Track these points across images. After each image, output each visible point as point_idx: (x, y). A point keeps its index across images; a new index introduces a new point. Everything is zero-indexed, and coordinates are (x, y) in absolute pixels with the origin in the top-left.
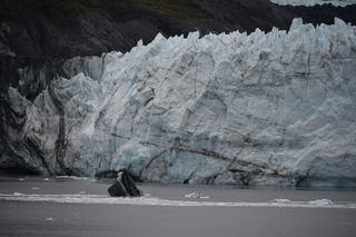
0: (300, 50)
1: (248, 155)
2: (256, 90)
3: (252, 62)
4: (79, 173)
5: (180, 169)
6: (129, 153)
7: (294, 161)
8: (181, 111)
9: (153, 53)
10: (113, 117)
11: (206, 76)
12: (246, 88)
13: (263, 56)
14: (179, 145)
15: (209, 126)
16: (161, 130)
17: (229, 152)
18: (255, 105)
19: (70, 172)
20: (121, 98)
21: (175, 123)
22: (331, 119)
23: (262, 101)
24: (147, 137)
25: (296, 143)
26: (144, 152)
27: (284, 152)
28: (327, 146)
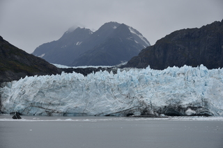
0: (64, 80)
1: (51, 107)
2: (52, 90)
3: (51, 83)
4: (5, 113)
5: (32, 111)
6: (19, 107)
7: (62, 109)
8: (32, 96)
9: (25, 81)
10: (14, 98)
11: (39, 87)
12: (50, 90)
13: (54, 81)
14: (32, 105)
15: (40, 100)
16: (27, 101)
17: (45, 107)
18: (52, 94)
19: (3, 113)
20: (16, 93)
21: (31, 99)
22: (72, 98)
23: (54, 93)
24: (24, 103)
25: (63, 104)
26: (23, 107)
27: (60, 107)
28: (71, 105)
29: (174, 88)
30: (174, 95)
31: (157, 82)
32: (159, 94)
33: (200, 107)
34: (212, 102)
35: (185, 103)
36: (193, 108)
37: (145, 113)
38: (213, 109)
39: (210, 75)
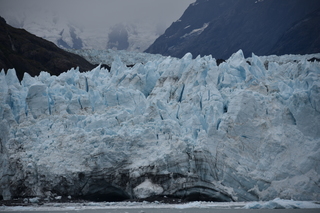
29: (119, 121)
30: (109, 142)
31: (83, 105)
32: (67, 138)
33: (177, 176)
34: (230, 161)
35: (137, 165)
36: (157, 179)
38: (232, 180)
39: (252, 83)
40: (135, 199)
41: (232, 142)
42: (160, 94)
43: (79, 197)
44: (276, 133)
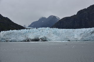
0: (11, 32)
1: (7, 39)
2: (8, 35)
3: (7, 33)
5: (2, 41)
7: (10, 40)
8: (2, 36)
11: (4, 34)
12: (7, 35)
14: (2, 39)
15: (4, 37)
16: (1, 38)
22: (13, 37)
28: (13, 39)
29: (37, 34)
30: (37, 36)
31: (33, 32)
32: (33, 35)
33: (43, 39)
34: (48, 38)
35: (39, 38)
36: (41, 39)
37: (28, 41)
39: (49, 30)
40: (39, 41)
41: (48, 36)
42: (41, 31)
43: (34, 41)
44: (52, 35)
